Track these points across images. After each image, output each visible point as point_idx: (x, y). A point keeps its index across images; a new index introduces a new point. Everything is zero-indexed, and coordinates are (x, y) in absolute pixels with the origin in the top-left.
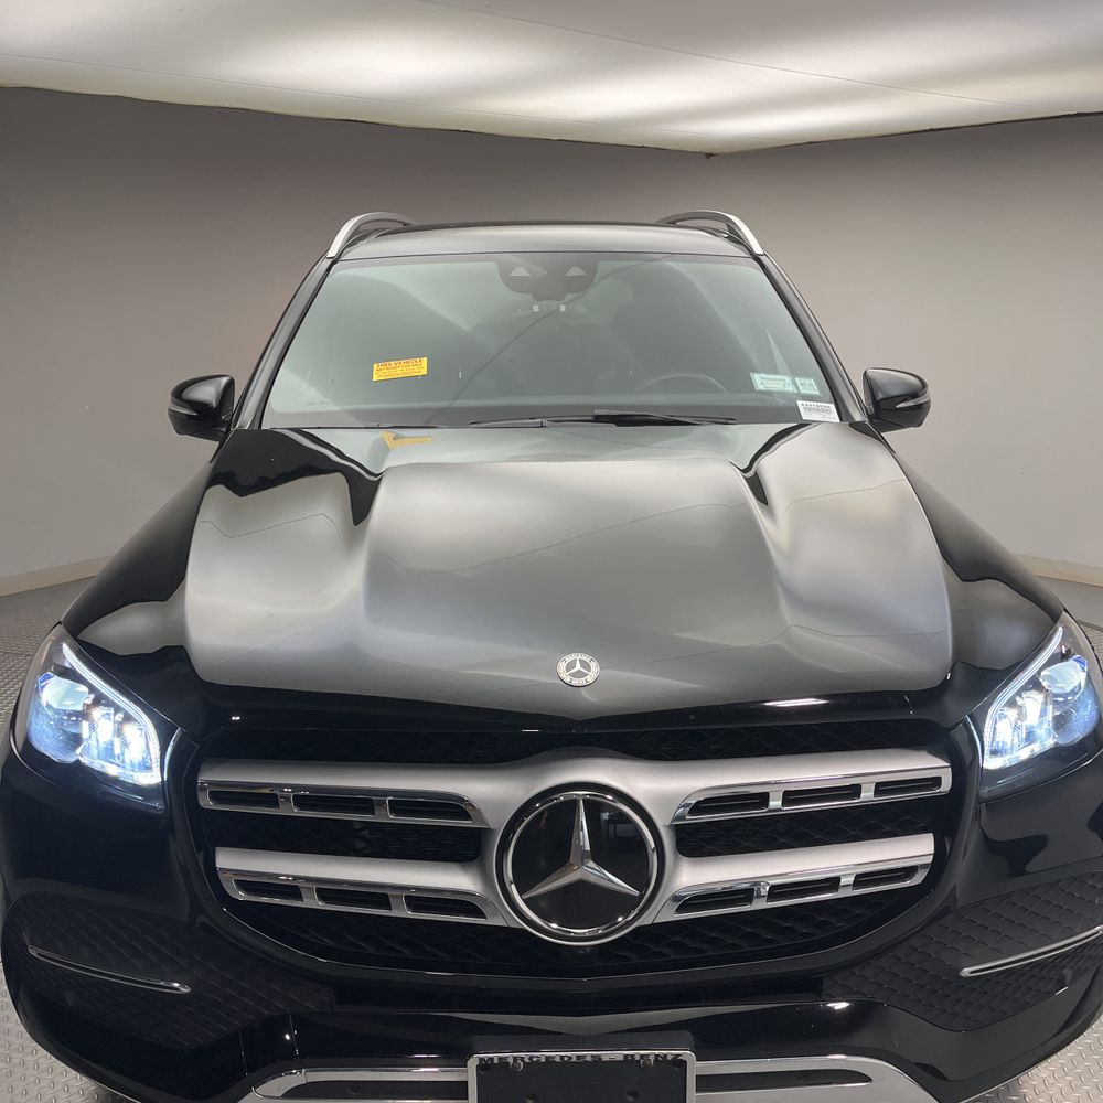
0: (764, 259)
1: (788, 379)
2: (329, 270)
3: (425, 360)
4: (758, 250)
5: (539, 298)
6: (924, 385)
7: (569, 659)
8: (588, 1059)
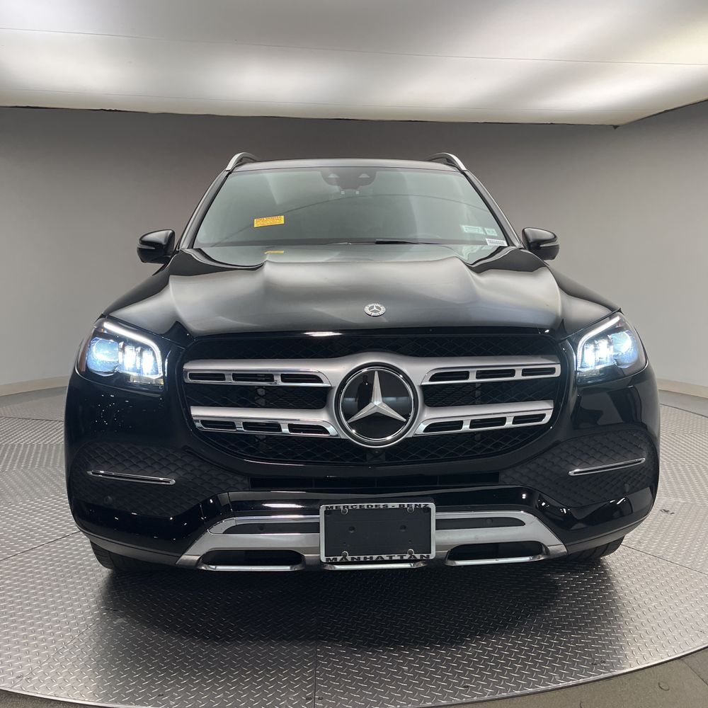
0: (467, 173)
1: (480, 228)
2: (227, 176)
3: (283, 217)
4: (463, 168)
5: (344, 188)
6: (555, 237)
7: (370, 306)
8: (382, 507)
